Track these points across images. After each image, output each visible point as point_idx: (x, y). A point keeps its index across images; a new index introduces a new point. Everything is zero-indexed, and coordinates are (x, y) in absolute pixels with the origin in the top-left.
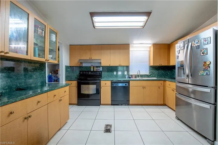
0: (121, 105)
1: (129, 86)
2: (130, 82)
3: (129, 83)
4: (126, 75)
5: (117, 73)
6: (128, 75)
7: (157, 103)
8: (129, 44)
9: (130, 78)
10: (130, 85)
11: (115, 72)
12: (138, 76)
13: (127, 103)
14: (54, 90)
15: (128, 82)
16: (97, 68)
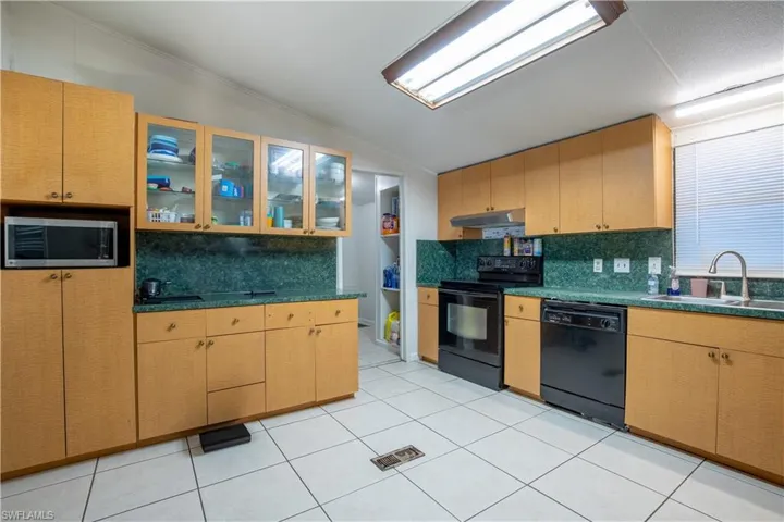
0: (589, 418)
1: (626, 331)
3: (624, 318)
5: (608, 265)
11: (601, 261)
14: (288, 302)
15: (622, 312)
16: (526, 246)
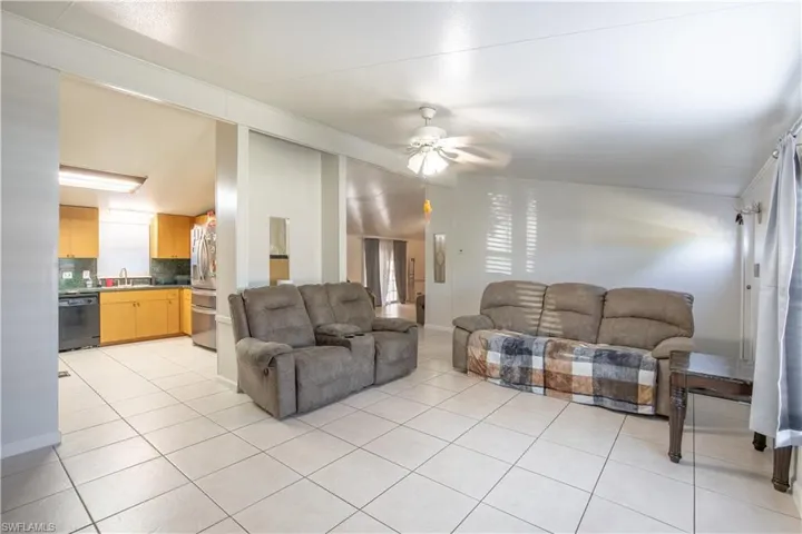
1: (99, 302)
2: (101, 294)
3: (98, 298)
4: (87, 280)
6: (95, 279)
7: (165, 333)
8: (97, 209)
9: (99, 286)
10: (101, 302)
12: (122, 281)
13: (94, 341)
15: (97, 295)
